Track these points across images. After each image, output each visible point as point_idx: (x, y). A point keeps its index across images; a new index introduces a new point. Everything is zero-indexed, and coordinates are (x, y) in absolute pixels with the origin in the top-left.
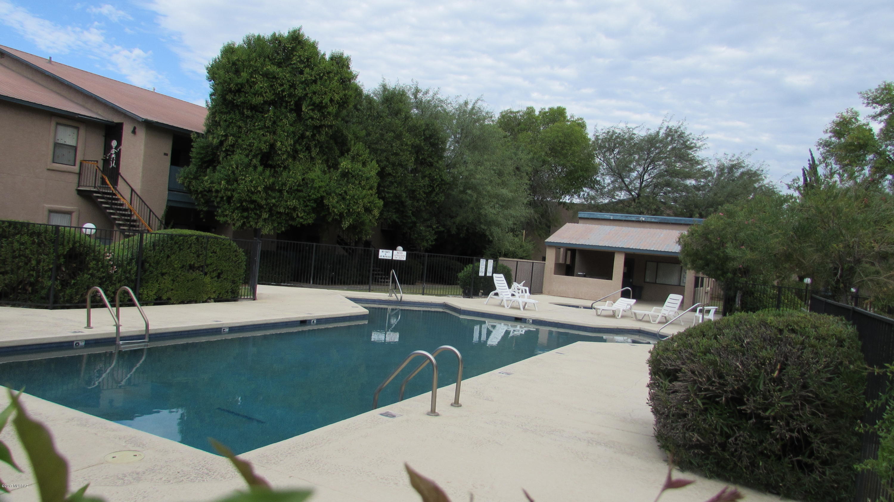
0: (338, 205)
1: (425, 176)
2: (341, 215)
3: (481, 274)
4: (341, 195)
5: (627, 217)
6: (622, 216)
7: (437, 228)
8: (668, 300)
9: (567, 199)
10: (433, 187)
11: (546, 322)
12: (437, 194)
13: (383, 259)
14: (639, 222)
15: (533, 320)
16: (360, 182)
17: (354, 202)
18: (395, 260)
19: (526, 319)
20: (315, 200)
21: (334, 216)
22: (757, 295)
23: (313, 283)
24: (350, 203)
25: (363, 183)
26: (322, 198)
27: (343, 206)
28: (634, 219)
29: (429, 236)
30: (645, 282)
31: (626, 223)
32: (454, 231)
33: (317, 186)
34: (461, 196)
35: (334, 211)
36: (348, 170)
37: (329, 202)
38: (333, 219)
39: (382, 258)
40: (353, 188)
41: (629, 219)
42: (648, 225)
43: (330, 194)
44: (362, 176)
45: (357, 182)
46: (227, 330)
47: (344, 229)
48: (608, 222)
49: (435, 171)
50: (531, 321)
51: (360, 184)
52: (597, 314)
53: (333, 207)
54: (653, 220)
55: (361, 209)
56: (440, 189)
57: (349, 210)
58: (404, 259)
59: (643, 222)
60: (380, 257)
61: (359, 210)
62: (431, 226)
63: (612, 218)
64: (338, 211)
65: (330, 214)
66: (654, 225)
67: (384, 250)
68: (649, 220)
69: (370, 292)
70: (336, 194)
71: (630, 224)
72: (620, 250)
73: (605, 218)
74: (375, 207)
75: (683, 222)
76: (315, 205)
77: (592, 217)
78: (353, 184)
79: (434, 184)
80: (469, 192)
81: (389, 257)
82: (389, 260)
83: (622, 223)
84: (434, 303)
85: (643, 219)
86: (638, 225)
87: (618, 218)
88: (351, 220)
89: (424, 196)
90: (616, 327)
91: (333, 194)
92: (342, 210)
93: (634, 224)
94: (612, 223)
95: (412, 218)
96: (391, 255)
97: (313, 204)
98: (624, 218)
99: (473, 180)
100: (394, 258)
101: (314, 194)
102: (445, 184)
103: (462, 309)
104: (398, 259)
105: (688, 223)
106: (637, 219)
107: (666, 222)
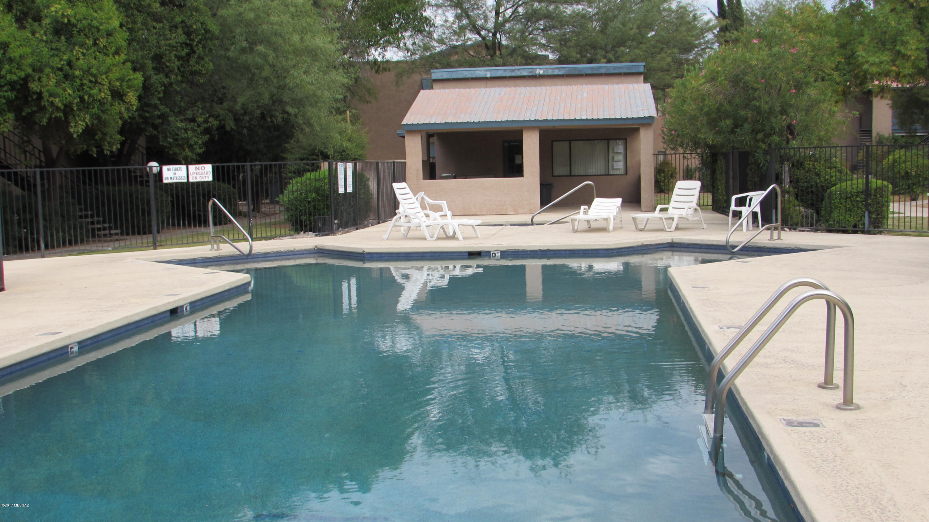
0: (60, 91)
1: (176, 27)
2: (68, 109)
3: (341, 190)
4: (61, 69)
5: (513, 70)
6: (505, 70)
7: (206, 121)
8: (676, 191)
9: (375, 54)
10: (191, 45)
11: (527, 251)
12: (200, 58)
13: (171, 184)
14: (534, 77)
15: (502, 252)
16: (95, 40)
17: (91, 81)
18: (193, 183)
19: (489, 252)
20: (12, 85)
21: (52, 113)
22: (808, 165)
23: (47, 247)
24: (82, 85)
25: (102, 42)
26: (26, 80)
27: (70, 92)
28: (525, 74)
29: (194, 138)
30: (553, 176)
31: (512, 82)
32: (230, 124)
33: (17, 55)
34: (244, 57)
35: (52, 104)
36: (69, 20)
37: (42, 86)
38: (50, 119)
39: (170, 181)
40: (84, 54)
41: (518, 73)
42: (548, 81)
43: (41, 70)
44: (98, 30)
45: (90, 42)
46: (76, 349)
47: (75, 136)
48: (482, 83)
49: (192, 15)
50: (498, 254)
51: (95, 44)
52: (573, 230)
53: (51, 95)
54: (556, 72)
55: (105, 94)
56: (204, 47)
57: (82, 99)
58: (210, 178)
59: (541, 77)
60: (165, 181)
61: (103, 94)
62: (193, 120)
63: (489, 75)
64: (61, 101)
65: (42, 109)
66: (557, 81)
67: (171, 167)
68: (550, 72)
69: (155, 248)
70: (52, 68)
71: (519, 82)
72: (531, 125)
73: (478, 76)
74: (129, 87)
75: (603, 71)
76: (11, 95)
77: (455, 76)
78: (81, 46)
79: (193, 40)
80: (261, 48)
81: (182, 178)
82: (182, 184)
83: (506, 82)
84: (298, 251)
85: (541, 72)
86: (532, 82)
87: (499, 74)
88: (88, 117)
89: (177, 63)
90: (640, 244)
91: (48, 70)
92: (69, 99)
93: (526, 82)
94: (489, 83)
95: (162, 107)
96: (185, 175)
97: (9, 93)
98: (509, 74)
99: (265, 26)
100: (191, 180)
101: (10, 72)
102: (211, 39)
103: (367, 251)
104: (198, 180)
105: (612, 71)
106: (530, 72)
107: (577, 73)
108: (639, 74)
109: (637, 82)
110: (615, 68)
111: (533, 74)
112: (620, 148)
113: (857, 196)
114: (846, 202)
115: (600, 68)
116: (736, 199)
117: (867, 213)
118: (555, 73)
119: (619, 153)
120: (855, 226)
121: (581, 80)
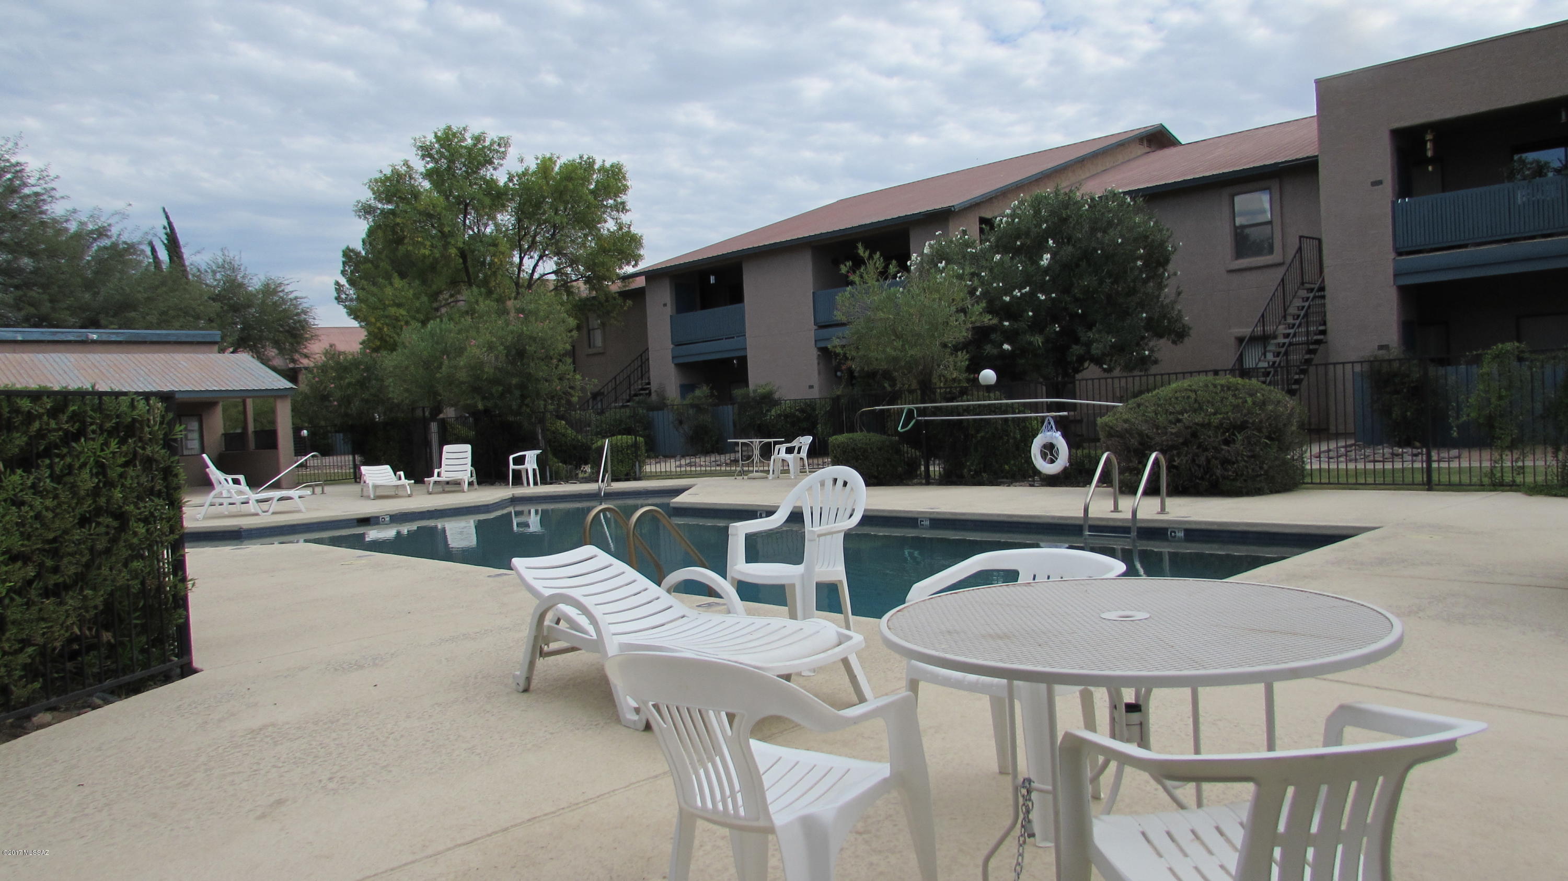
5: (55, 333)
14: (83, 342)
15: (391, 516)
19: (378, 517)
28: (72, 338)
41: (62, 337)
59: (94, 342)
66: (113, 347)
68: (105, 338)
73: (3, 338)
83: (45, 347)
85: (95, 337)
86: (83, 347)
87: (35, 337)
93: (73, 347)
98: (49, 338)
105: (184, 339)
106: (79, 337)
107: (140, 340)
108: (215, 343)
109: (211, 352)
110: (188, 335)
111: (84, 338)
112: (195, 425)
113: (627, 450)
114: (618, 455)
115: (169, 335)
116: (514, 459)
117: (637, 463)
118: (113, 339)
119: (193, 431)
120: (627, 474)
121: (143, 347)
